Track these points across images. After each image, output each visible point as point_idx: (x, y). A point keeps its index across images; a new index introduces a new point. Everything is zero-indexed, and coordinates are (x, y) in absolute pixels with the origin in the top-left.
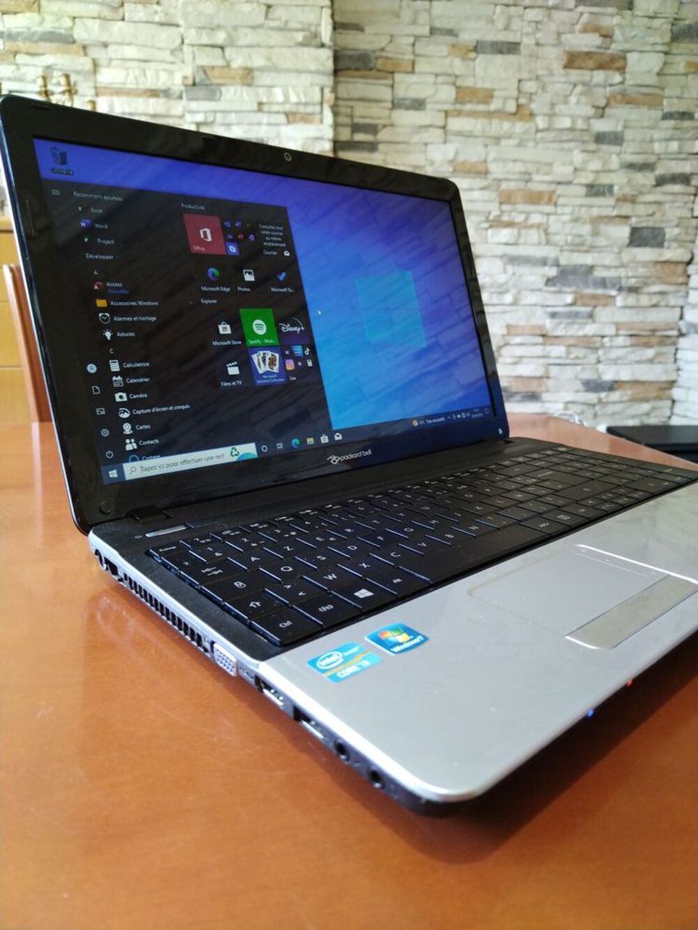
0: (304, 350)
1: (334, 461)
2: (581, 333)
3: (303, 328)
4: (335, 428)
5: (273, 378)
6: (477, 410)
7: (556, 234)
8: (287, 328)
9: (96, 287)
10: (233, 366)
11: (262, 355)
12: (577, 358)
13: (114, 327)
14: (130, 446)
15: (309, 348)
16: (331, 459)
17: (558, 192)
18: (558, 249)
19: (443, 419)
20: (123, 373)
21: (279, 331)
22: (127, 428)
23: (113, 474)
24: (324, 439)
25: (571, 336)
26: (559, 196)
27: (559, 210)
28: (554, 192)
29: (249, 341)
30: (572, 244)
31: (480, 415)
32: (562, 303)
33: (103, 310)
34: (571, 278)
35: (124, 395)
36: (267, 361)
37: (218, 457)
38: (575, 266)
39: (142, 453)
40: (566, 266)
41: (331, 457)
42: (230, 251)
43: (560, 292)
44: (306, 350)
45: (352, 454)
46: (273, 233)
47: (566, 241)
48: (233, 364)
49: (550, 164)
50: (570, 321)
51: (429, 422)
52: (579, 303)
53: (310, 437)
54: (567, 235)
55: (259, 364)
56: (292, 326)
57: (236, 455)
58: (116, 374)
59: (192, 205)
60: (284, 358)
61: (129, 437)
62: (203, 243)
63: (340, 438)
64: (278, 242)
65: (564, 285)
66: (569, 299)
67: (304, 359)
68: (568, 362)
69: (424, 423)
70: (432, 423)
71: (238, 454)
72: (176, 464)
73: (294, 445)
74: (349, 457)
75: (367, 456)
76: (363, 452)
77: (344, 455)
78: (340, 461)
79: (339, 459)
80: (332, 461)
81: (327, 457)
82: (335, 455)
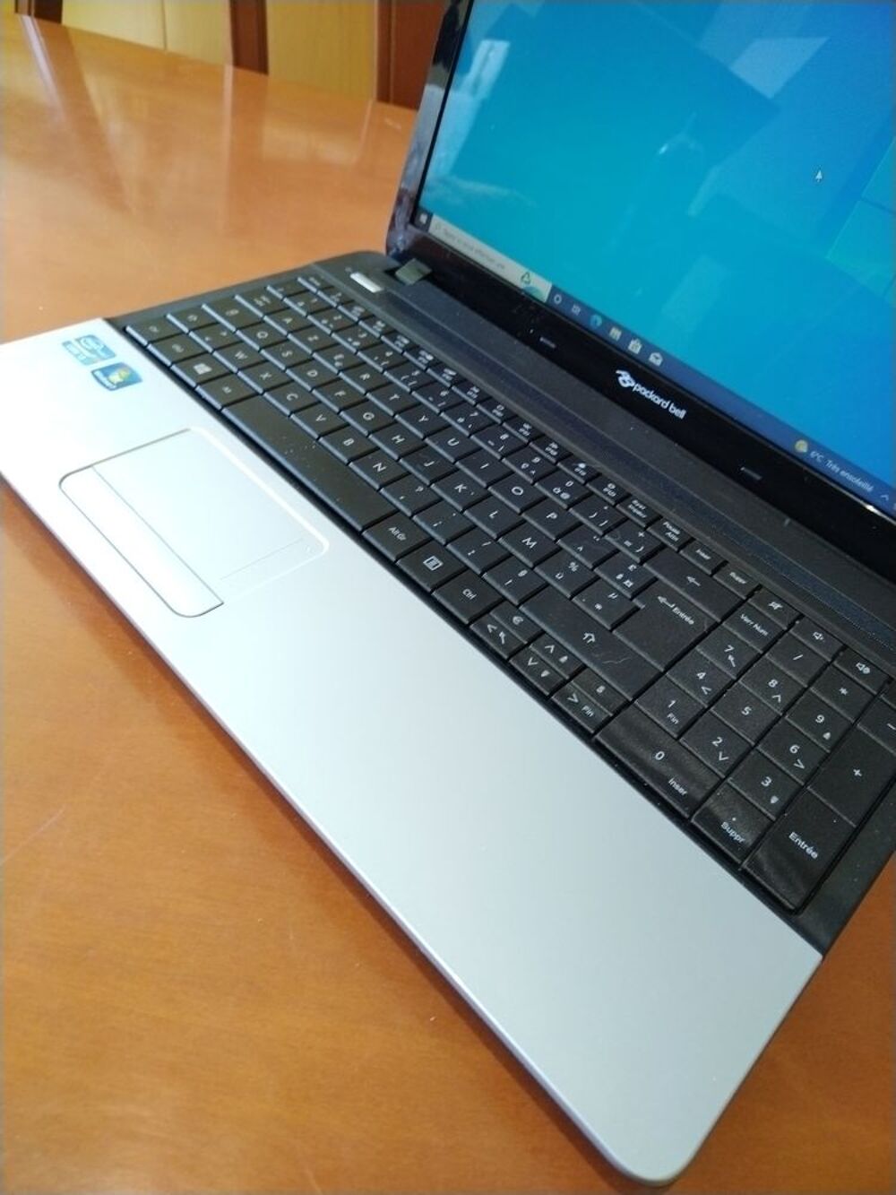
1: (624, 381)
16: (620, 375)
19: (867, 487)
24: (635, 347)
41: (623, 373)
45: (655, 393)
51: (835, 468)
57: (526, 283)
63: (658, 362)
69: (819, 460)
70: (839, 473)
71: (529, 283)
72: (472, 249)
73: (592, 322)
74: (648, 394)
75: (673, 415)
76: (672, 405)
77: (643, 386)
78: (631, 388)
79: (633, 384)
80: (620, 379)
81: (618, 372)
82: (632, 376)
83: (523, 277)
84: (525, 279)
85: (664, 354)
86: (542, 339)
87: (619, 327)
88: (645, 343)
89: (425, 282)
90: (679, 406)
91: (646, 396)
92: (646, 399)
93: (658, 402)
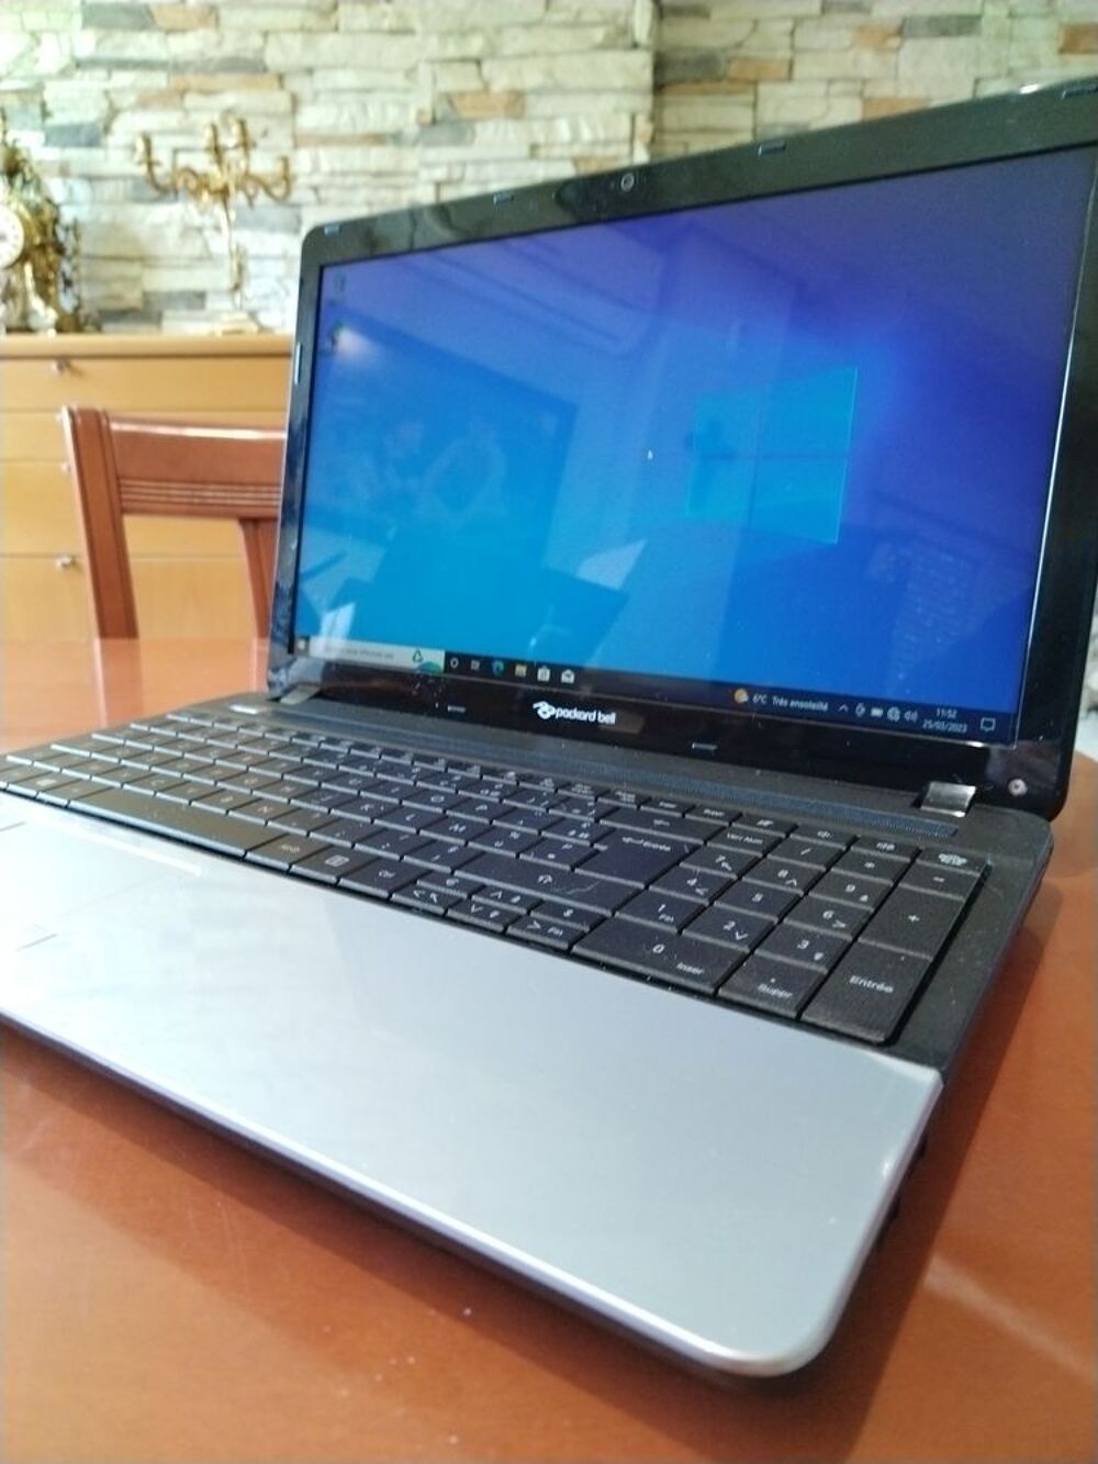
1: (545, 713)
6: (952, 714)
16: (538, 708)
24: (544, 674)
31: (959, 728)
41: (540, 704)
45: (579, 709)
63: (571, 679)
69: (764, 702)
70: (788, 706)
71: (420, 660)
72: (355, 652)
73: (495, 669)
74: (573, 714)
75: (605, 724)
76: (600, 714)
77: (563, 708)
78: (553, 717)
79: (554, 711)
80: (540, 712)
81: (535, 706)
82: (550, 703)
83: (414, 658)
84: (418, 657)
85: (573, 668)
86: (449, 708)
87: (522, 663)
88: (551, 667)
89: (314, 701)
90: (605, 711)
91: (572, 718)
92: (572, 721)
93: (585, 718)
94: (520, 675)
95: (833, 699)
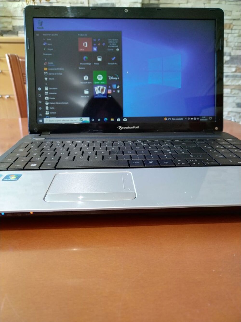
0: (117, 86)
1: (121, 128)
2: (237, 84)
3: (118, 78)
4: (124, 116)
5: (101, 96)
6: (204, 117)
7: (230, 42)
8: (111, 78)
9: (45, 64)
10: (87, 91)
11: (99, 88)
12: (235, 94)
13: (48, 76)
14: (47, 113)
15: (120, 86)
16: (119, 128)
17: (233, 24)
18: (231, 48)
19: (182, 119)
20: (49, 91)
21: (108, 79)
22: (47, 108)
23: (41, 121)
24: (119, 120)
25: (233, 85)
26: (234, 25)
27: (233, 31)
28: (231, 24)
29: (95, 82)
30: (237, 47)
31: (206, 120)
32: (230, 71)
33: (46, 71)
34: (235, 61)
35: (48, 98)
36: (100, 90)
37: (75, 120)
38: (238, 56)
39: (50, 116)
40: (234, 56)
41: (119, 127)
42: (94, 50)
43: (230, 67)
44: (118, 86)
45: (129, 127)
46: (113, 42)
47: (235, 45)
48: (87, 90)
49: (231, 11)
50: (233, 79)
51: (174, 119)
52: (238, 71)
53: (112, 118)
54: (235, 42)
55: (97, 91)
56: (114, 77)
57: (82, 121)
58: (46, 91)
59: (82, 34)
60: (107, 89)
61: (47, 110)
62: (84, 48)
63: (126, 120)
64: (115, 45)
65: (232, 64)
66: (234, 70)
67: (116, 90)
68: (231, 95)
69: (170, 120)
72: (60, 121)
73: (105, 120)
75: (136, 129)
77: (125, 127)
79: (123, 128)
81: (118, 127)
82: (122, 126)
83: (80, 120)
85: (126, 118)
86: (93, 131)
92: (128, 129)
94: (112, 121)
95: (184, 117)
